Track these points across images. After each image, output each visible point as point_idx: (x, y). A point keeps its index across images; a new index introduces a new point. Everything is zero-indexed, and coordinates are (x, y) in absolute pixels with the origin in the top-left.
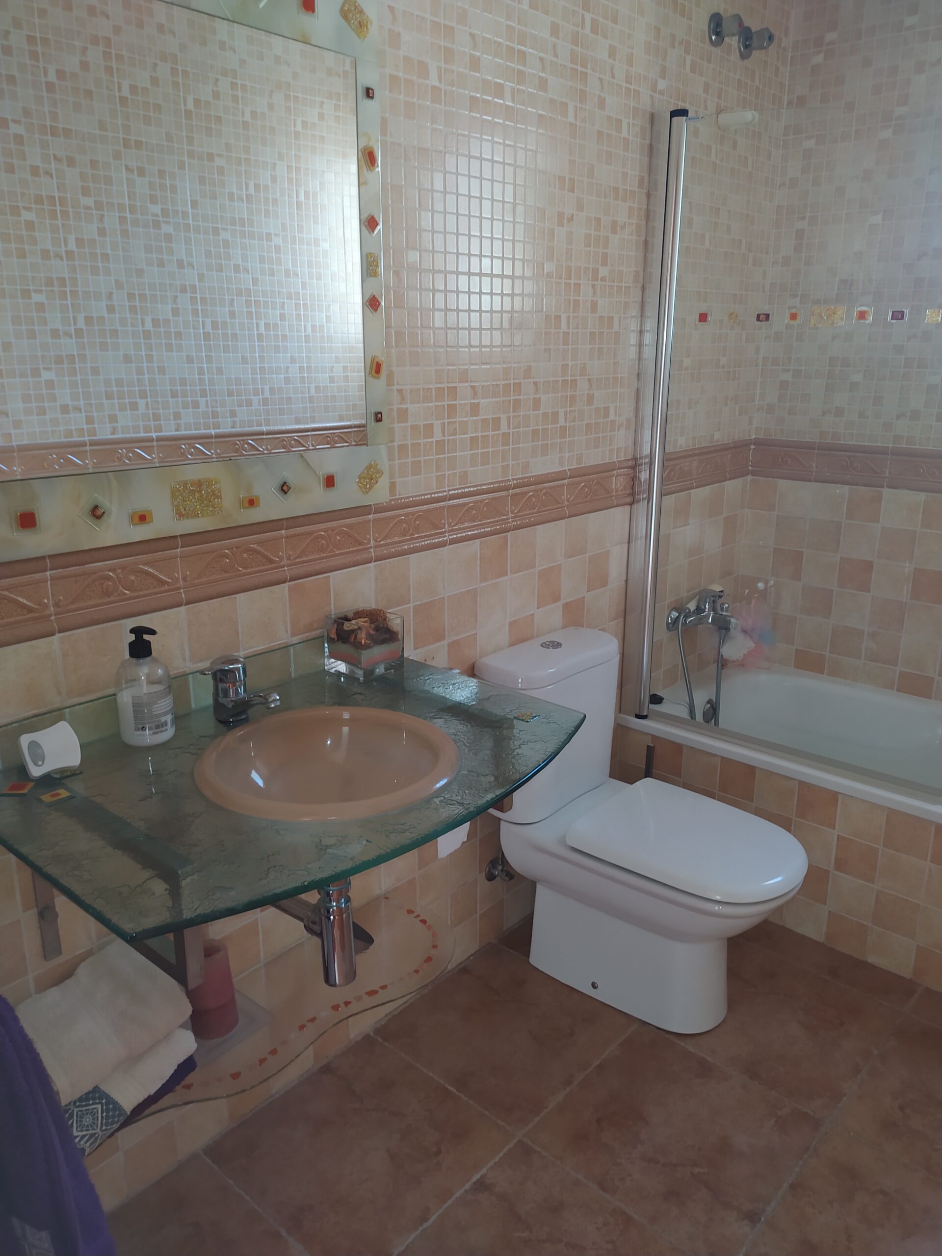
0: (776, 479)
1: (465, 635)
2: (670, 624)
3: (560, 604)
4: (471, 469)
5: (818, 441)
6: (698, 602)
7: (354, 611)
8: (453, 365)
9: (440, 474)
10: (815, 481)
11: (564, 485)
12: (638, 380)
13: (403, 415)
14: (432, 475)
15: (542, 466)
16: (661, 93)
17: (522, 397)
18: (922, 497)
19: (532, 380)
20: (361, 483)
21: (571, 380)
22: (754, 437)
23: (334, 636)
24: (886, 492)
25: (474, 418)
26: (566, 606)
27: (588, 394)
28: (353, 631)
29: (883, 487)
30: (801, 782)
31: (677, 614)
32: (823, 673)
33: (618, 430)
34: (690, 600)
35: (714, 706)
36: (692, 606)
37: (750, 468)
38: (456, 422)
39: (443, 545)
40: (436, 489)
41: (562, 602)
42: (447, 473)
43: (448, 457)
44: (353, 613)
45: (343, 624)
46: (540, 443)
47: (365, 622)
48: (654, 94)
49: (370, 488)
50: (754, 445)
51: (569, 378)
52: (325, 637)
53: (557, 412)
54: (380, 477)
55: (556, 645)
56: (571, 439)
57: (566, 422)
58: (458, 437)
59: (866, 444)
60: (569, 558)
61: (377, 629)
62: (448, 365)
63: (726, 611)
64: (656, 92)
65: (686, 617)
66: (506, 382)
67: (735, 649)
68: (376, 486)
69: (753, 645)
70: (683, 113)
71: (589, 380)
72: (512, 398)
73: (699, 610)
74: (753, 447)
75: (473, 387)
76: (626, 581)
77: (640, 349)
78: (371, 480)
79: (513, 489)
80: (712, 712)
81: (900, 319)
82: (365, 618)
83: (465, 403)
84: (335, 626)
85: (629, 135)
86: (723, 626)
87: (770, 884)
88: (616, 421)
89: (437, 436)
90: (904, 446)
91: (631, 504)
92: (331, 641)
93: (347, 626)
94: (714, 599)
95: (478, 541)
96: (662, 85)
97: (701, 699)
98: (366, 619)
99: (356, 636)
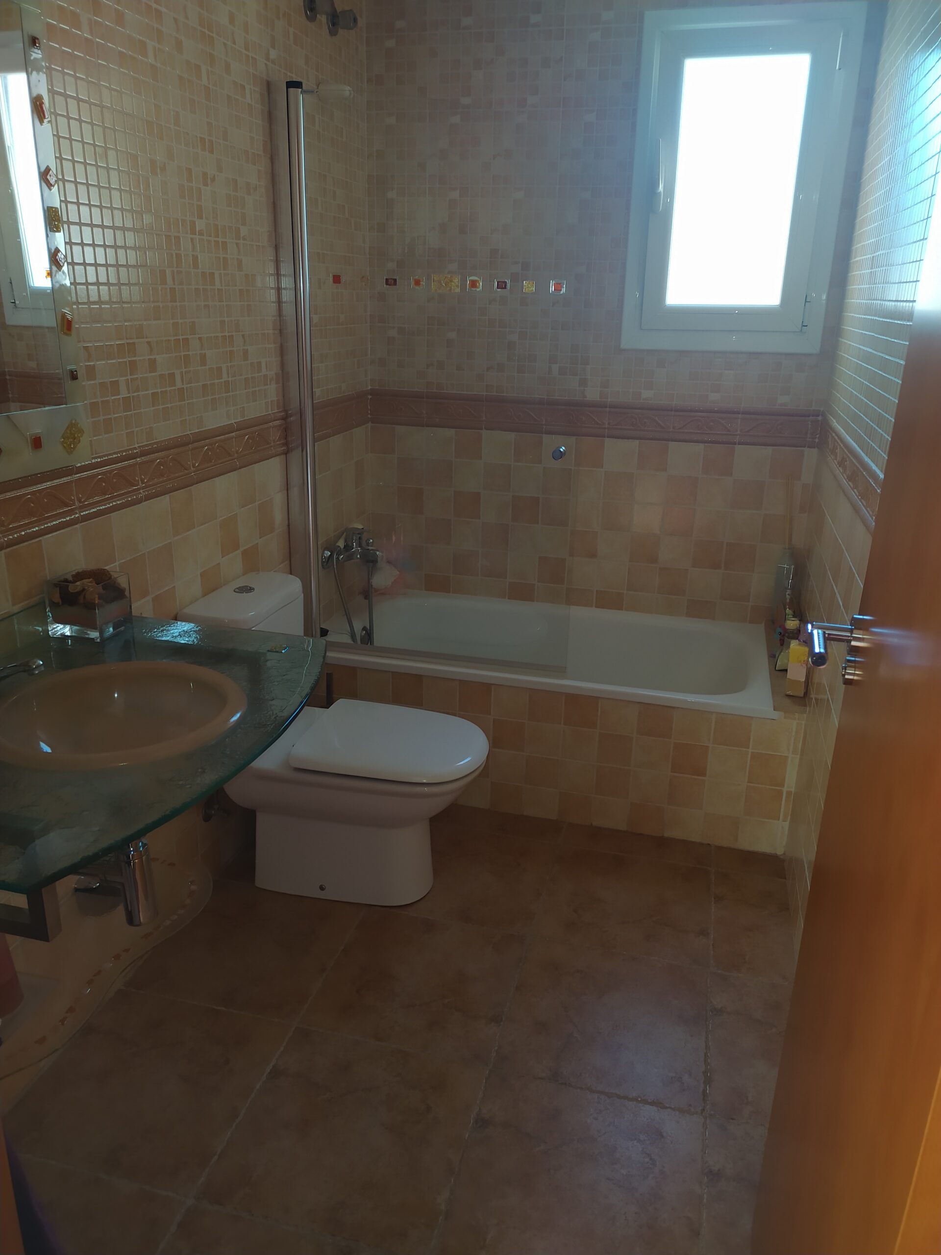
0: (394, 426)
1: (167, 589)
2: (324, 562)
3: (239, 552)
4: (155, 425)
5: (425, 391)
6: (346, 541)
7: (74, 573)
8: (129, 321)
9: (129, 431)
10: (426, 426)
11: (232, 438)
12: (281, 336)
13: (91, 372)
14: (122, 432)
15: (215, 420)
16: (273, 62)
17: (190, 353)
18: (512, 436)
19: (197, 336)
20: (66, 443)
21: (229, 336)
22: (370, 387)
23: (57, 598)
24: (485, 433)
25: (153, 374)
26: (244, 553)
27: (243, 349)
28: (79, 593)
29: (481, 429)
30: (461, 681)
31: (330, 553)
32: (449, 592)
33: (270, 384)
34: (339, 538)
35: (369, 632)
36: (341, 544)
37: (369, 416)
38: (137, 378)
39: (139, 502)
40: (128, 446)
41: (242, 549)
42: (136, 430)
43: (135, 413)
44: (72, 575)
45: (68, 586)
46: (210, 398)
47: (90, 582)
48: (268, 63)
49: (74, 448)
50: (371, 395)
51: (227, 334)
52: (47, 602)
53: (221, 368)
54: (82, 436)
55: (248, 589)
56: (234, 393)
57: (229, 377)
58: (141, 393)
59: (465, 393)
60: (243, 507)
61: (104, 588)
62: (126, 321)
63: (372, 546)
64: (269, 61)
65: (339, 554)
66: (175, 338)
67: (382, 578)
68: (78, 445)
69: (398, 573)
70: (297, 85)
71: (243, 336)
72: (183, 354)
73: (348, 547)
74: (370, 397)
75: (149, 343)
76: (289, 525)
77: (279, 306)
78: (75, 439)
79: (192, 444)
80: (368, 637)
81: (504, 288)
82: (89, 578)
83: (144, 359)
84: (58, 589)
85: (252, 101)
86: (370, 561)
87: (461, 765)
88: (267, 375)
89: (124, 393)
90: (495, 394)
91: (286, 453)
92: (54, 605)
93: (72, 588)
94: (360, 536)
95: (167, 496)
96: (273, 54)
97: (358, 626)
98: (91, 579)
99: (84, 597)
